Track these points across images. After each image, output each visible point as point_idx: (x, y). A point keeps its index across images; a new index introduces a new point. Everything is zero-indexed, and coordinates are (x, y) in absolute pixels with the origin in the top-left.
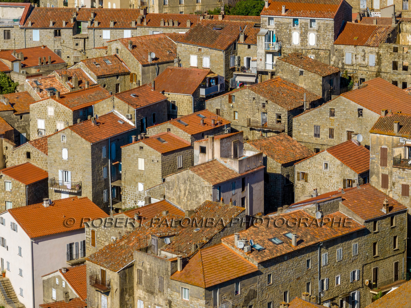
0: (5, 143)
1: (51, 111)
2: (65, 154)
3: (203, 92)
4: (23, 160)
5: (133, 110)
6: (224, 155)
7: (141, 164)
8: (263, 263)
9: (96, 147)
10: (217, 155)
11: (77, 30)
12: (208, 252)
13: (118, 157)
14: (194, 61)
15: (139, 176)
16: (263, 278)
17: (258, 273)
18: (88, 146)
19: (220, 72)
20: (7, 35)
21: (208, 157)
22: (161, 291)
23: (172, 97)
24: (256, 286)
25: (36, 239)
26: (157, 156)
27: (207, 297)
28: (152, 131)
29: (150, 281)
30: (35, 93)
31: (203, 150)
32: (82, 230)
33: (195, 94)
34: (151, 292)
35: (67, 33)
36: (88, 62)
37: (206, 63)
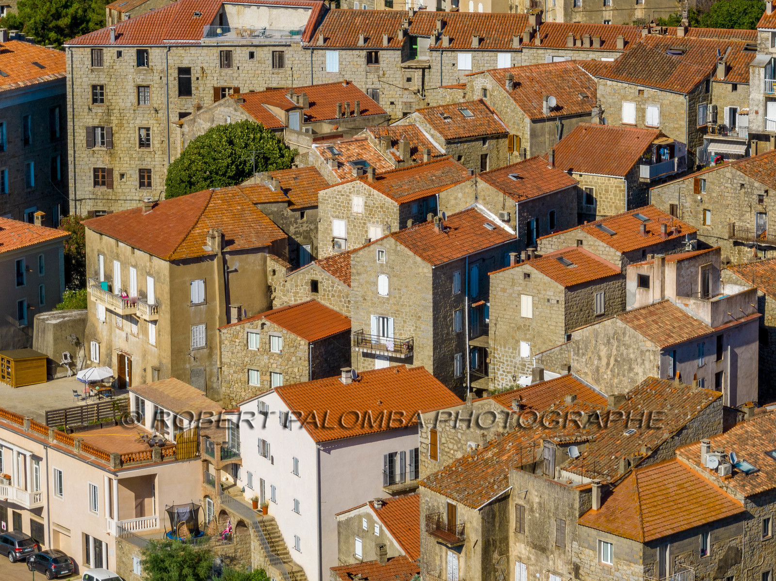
0: (272, 263)
1: (358, 204)
2: (383, 285)
3: (645, 172)
4: (304, 295)
5: (512, 204)
6: (684, 291)
7: (527, 307)
8: (754, 498)
9: (442, 273)
10: (670, 292)
11: (409, 51)
12: (651, 475)
13: (483, 292)
14: (629, 114)
15: (523, 328)
16: (754, 526)
17: (744, 516)
18: (427, 270)
19: (679, 135)
20: (279, 61)
21: (653, 295)
22: (560, 546)
23: (587, 180)
24: (740, 541)
25: (326, 445)
26: (556, 291)
27: (647, 560)
28: (548, 245)
29: (539, 527)
30: (328, 170)
31: (644, 282)
32: (412, 428)
33: (631, 176)
34: (541, 549)
35: (390, 59)
36: (429, 112)
37: (653, 117)
